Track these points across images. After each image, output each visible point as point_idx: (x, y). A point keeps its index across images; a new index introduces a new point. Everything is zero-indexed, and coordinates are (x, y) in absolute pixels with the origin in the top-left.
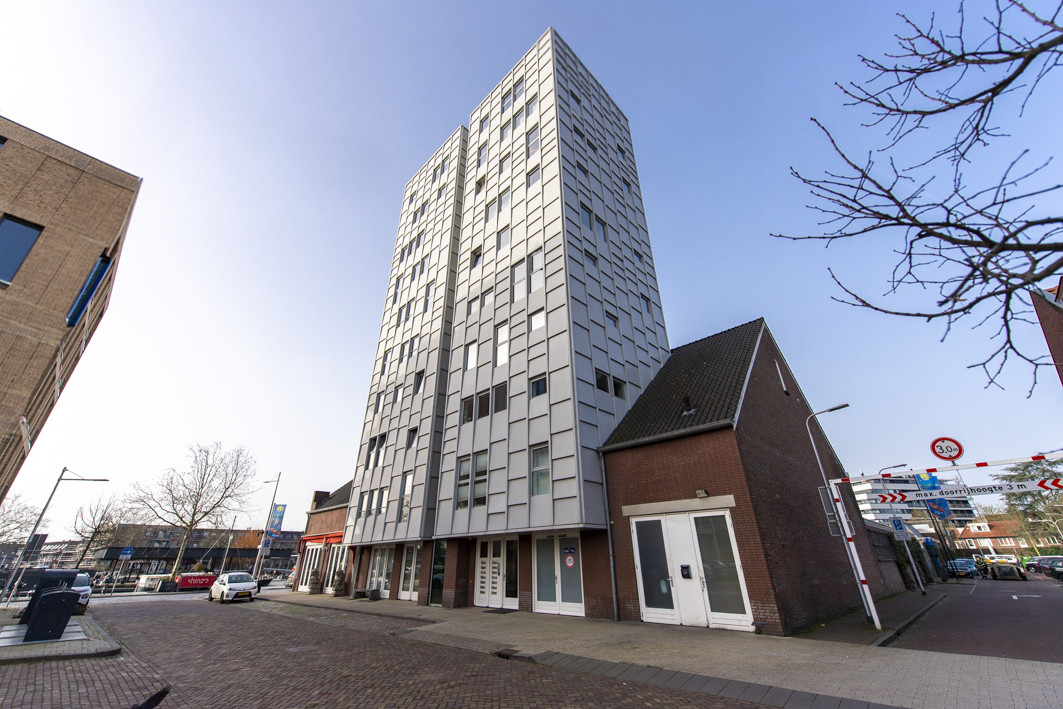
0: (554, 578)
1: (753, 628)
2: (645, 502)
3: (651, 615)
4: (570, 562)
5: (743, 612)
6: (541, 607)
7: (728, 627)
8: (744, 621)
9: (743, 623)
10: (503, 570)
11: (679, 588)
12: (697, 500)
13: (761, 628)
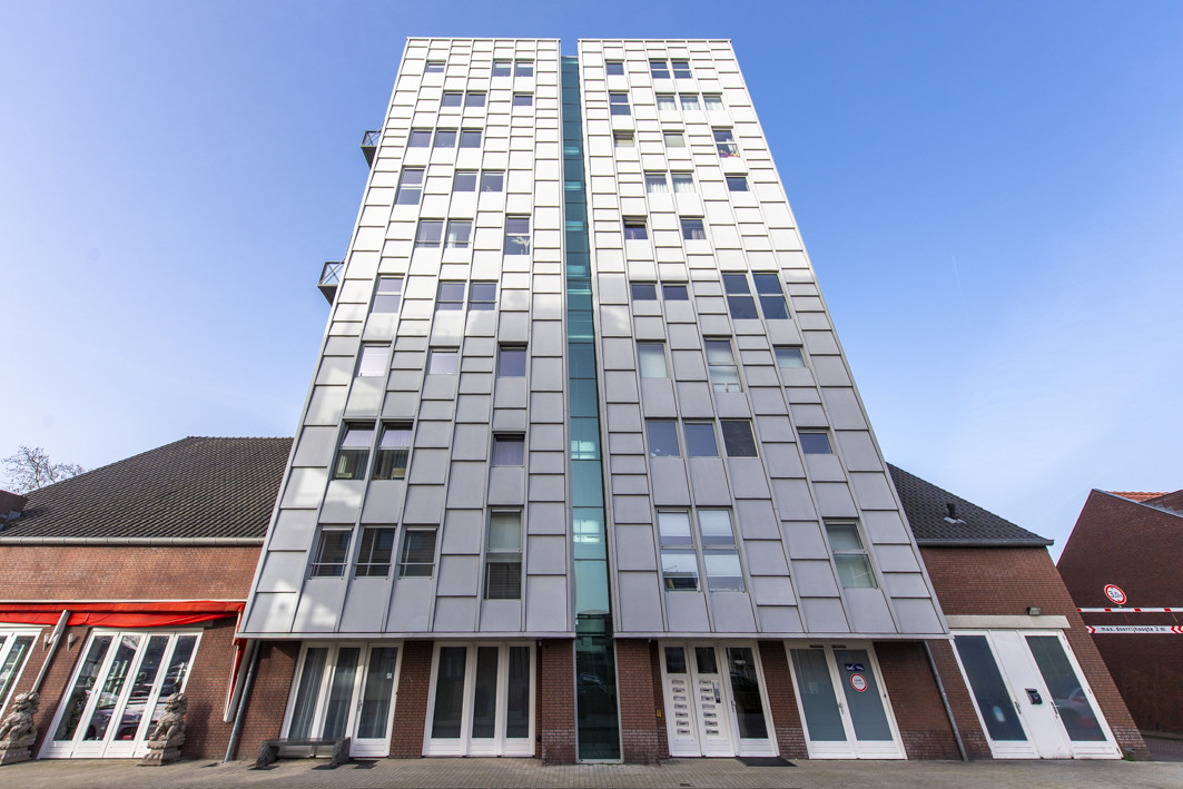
0: (836, 707)
1: (1119, 755)
2: (964, 614)
3: (1001, 749)
4: (859, 683)
5: (1103, 738)
6: (820, 750)
7: (1094, 757)
8: (1109, 748)
9: (1108, 751)
10: (728, 694)
11: (1028, 715)
12: (1028, 617)
13: (1129, 755)
